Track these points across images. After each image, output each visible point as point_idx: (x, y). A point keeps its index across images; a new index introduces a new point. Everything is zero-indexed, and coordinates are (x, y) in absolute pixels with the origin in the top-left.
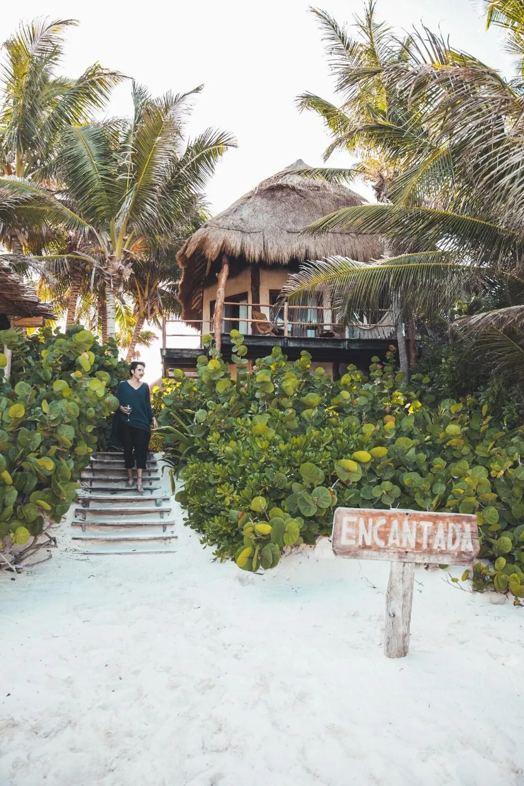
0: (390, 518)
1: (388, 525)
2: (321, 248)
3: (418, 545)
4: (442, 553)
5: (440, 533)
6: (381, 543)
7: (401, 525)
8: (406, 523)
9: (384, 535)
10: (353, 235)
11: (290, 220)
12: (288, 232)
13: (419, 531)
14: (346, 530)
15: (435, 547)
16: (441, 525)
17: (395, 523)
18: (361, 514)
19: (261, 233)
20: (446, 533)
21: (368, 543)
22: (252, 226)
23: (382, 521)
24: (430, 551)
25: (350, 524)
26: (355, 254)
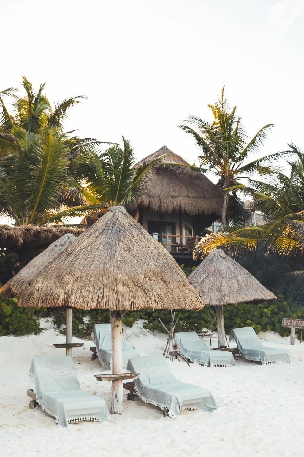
0: (292, 320)
1: (291, 321)
2: (188, 206)
3: (296, 325)
4: (300, 326)
5: (299, 323)
6: (290, 325)
7: (293, 321)
8: (294, 321)
9: (291, 323)
10: (202, 199)
11: (171, 190)
12: (171, 197)
13: (296, 322)
14: (285, 322)
15: (299, 325)
16: (300, 321)
17: (292, 321)
18: (287, 319)
19: (159, 197)
20: (300, 323)
21: (288, 324)
22: (154, 193)
23: (290, 321)
24: (298, 326)
25: (285, 321)
26: (203, 209)
